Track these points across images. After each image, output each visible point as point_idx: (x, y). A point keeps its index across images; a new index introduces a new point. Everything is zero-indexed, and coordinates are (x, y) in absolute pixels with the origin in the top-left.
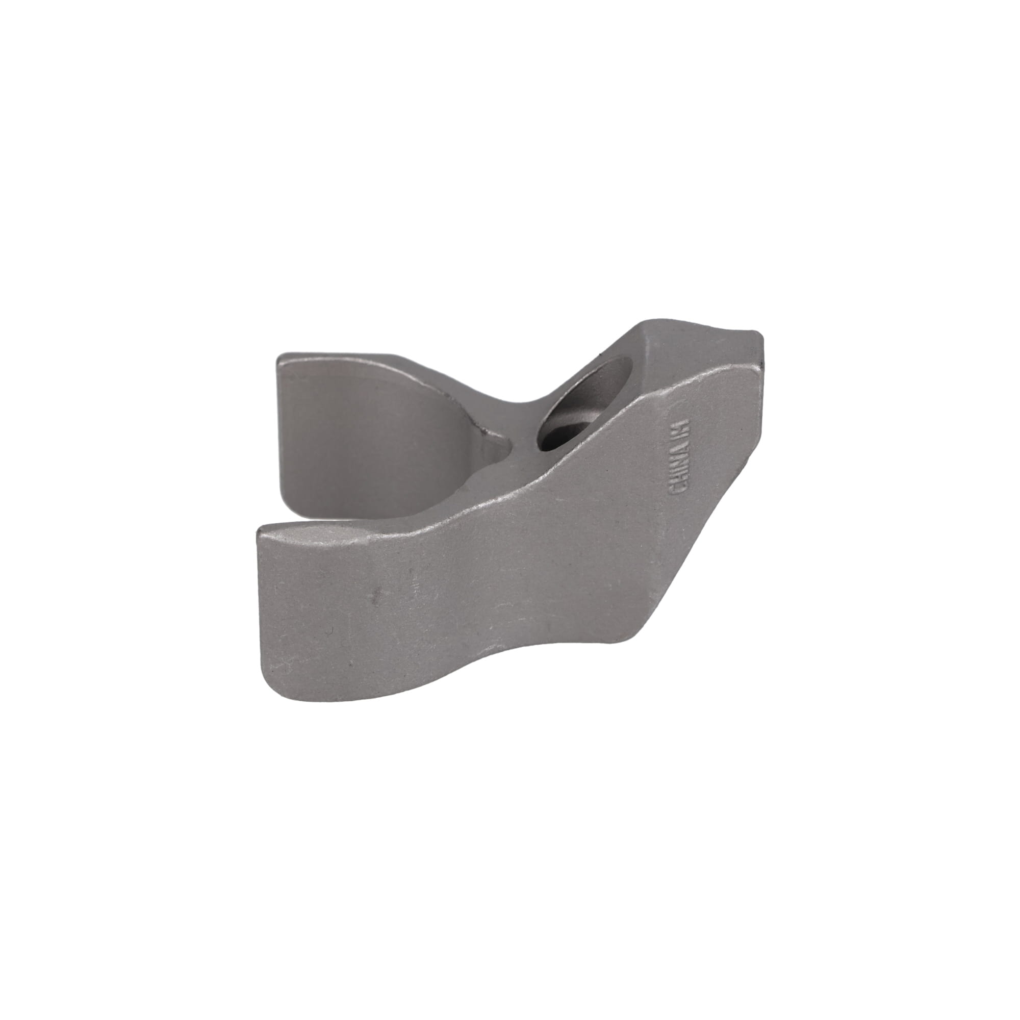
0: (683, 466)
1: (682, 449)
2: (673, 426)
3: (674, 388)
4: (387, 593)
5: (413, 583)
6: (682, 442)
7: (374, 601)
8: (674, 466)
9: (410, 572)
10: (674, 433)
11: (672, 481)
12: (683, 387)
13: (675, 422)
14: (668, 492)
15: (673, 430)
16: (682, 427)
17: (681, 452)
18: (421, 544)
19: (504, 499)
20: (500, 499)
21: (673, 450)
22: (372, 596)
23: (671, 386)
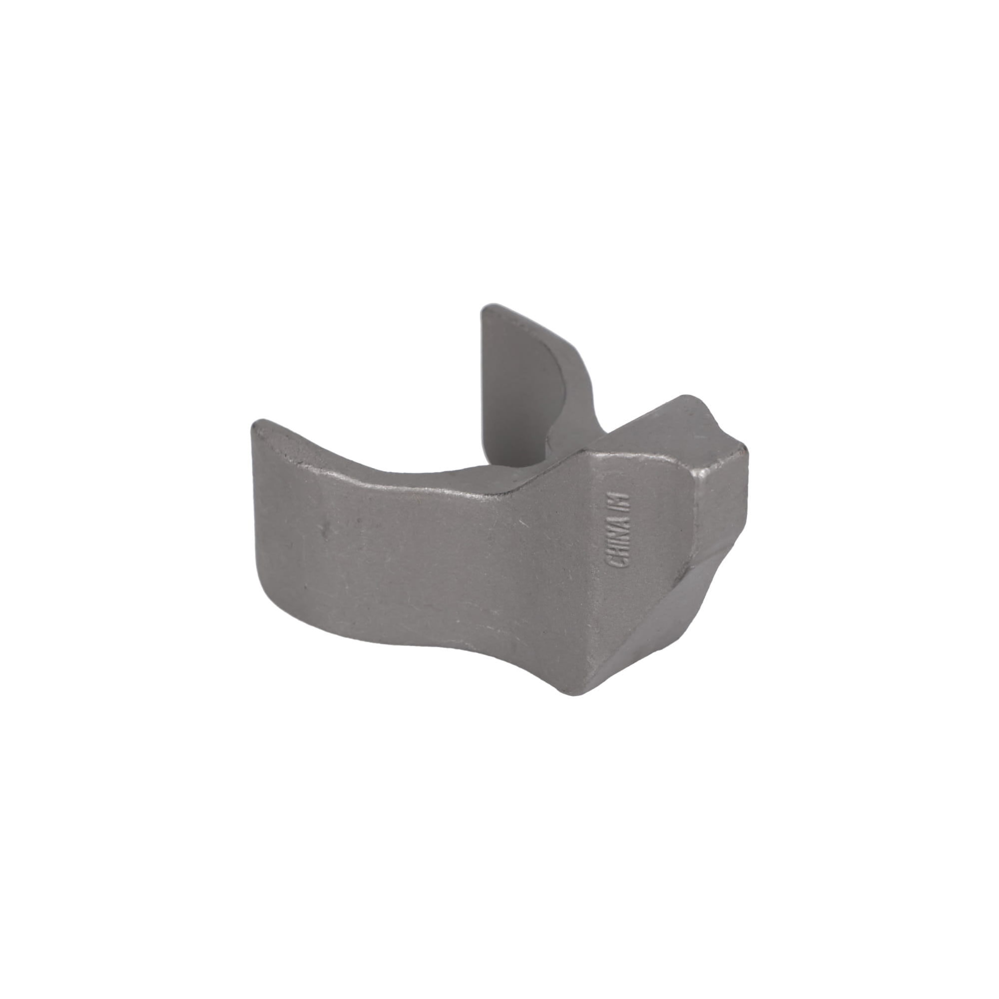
0: (620, 540)
1: (619, 522)
2: (609, 494)
3: (611, 455)
4: (336, 532)
5: (362, 534)
6: (620, 516)
7: (324, 534)
8: (610, 537)
9: (359, 521)
10: (610, 501)
11: (609, 551)
12: (621, 458)
13: (612, 491)
14: (605, 560)
15: (609, 498)
16: (621, 499)
17: (618, 524)
18: (370, 499)
19: (472, 497)
20: (468, 495)
21: (609, 519)
22: (322, 528)
23: (610, 452)
